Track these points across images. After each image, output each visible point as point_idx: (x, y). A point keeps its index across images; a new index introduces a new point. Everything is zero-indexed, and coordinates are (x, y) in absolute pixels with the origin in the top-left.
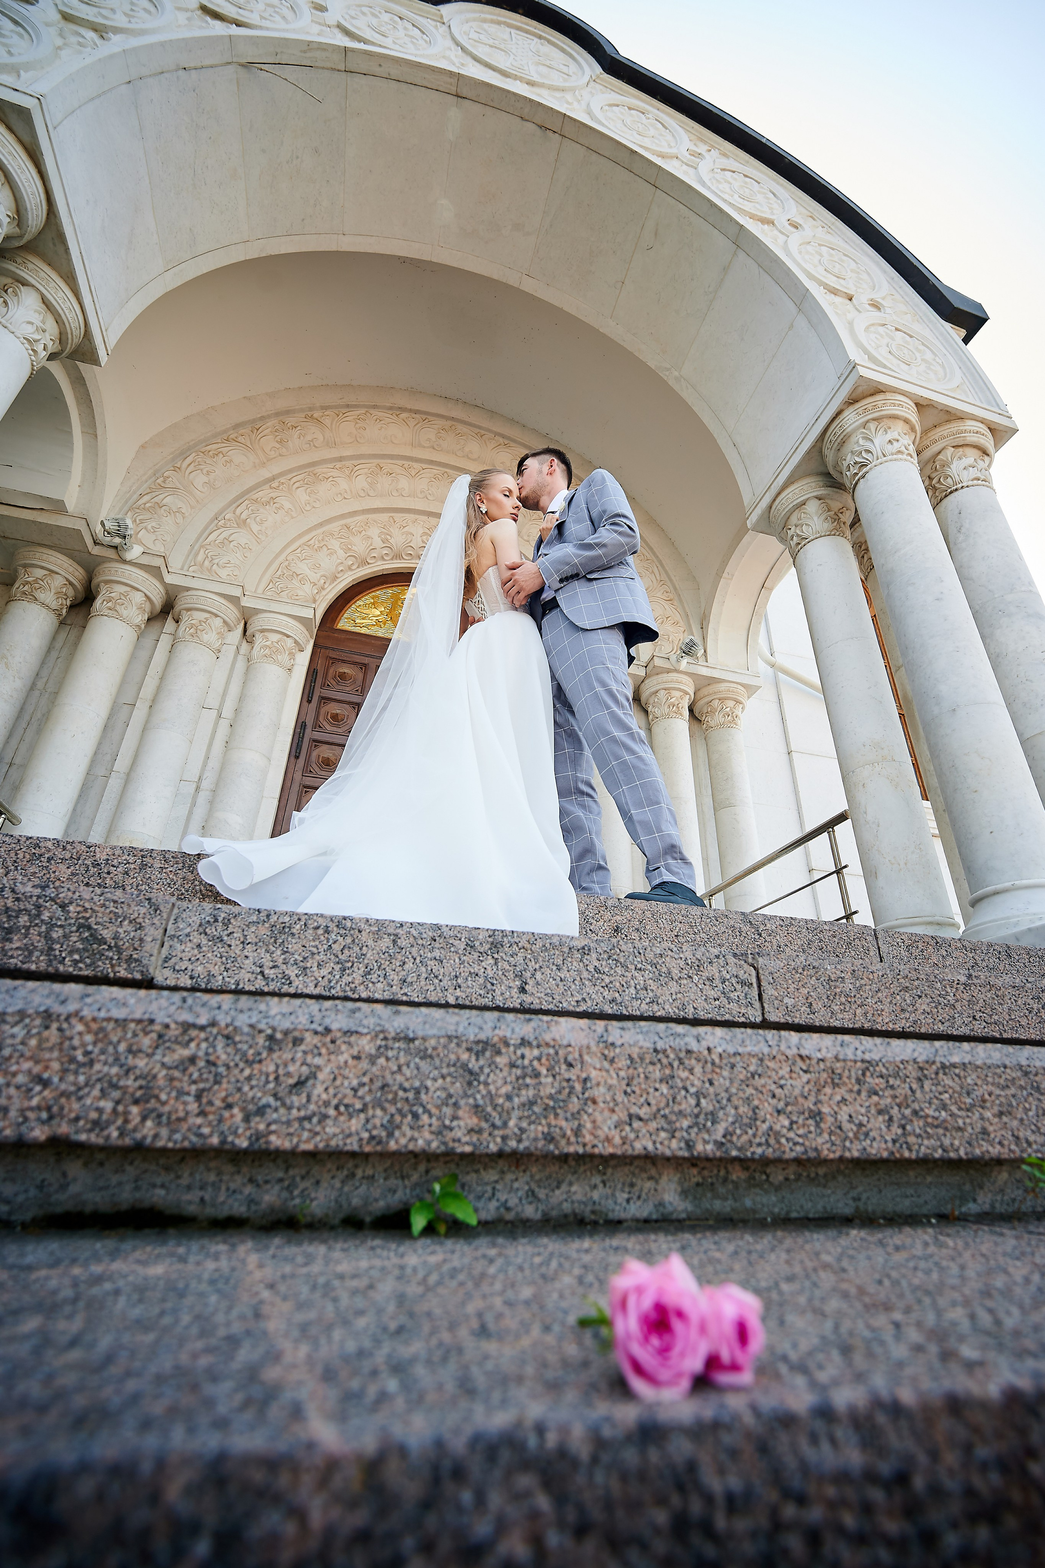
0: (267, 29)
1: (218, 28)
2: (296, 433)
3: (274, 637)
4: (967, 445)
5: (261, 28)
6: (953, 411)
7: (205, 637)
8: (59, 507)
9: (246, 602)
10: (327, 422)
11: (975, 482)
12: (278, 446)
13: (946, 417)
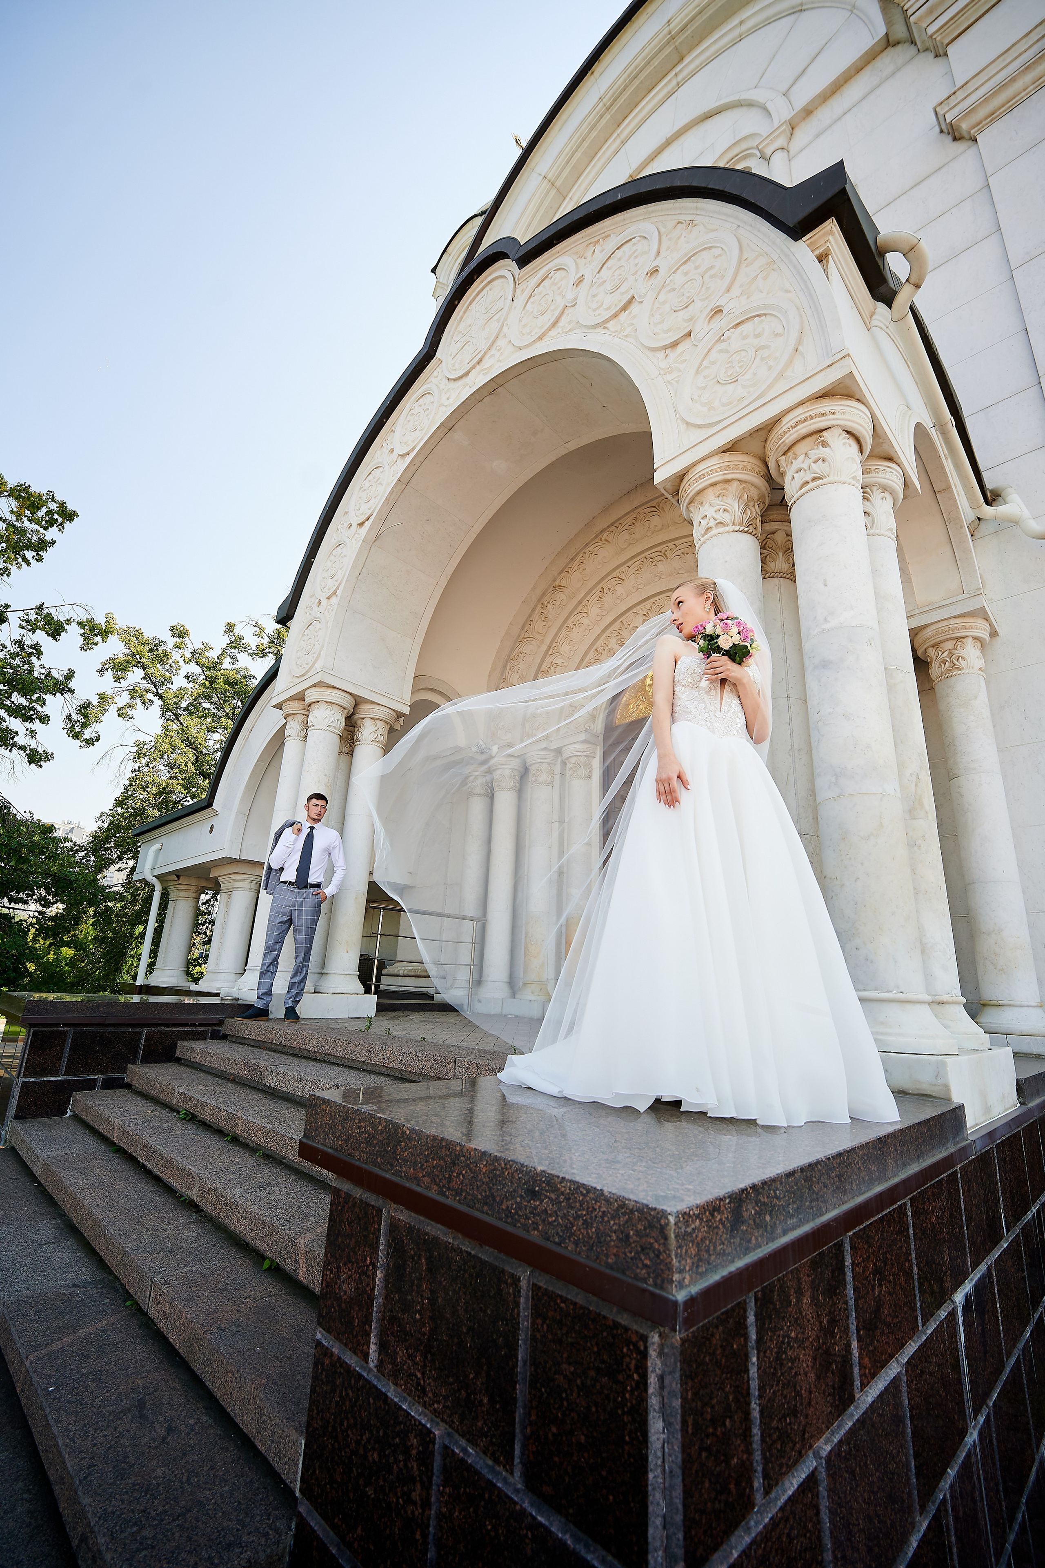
0: (375, 508)
1: (368, 524)
2: (550, 606)
3: (573, 760)
4: (794, 444)
5: (374, 511)
6: (762, 426)
7: (541, 779)
8: (458, 750)
9: (554, 746)
10: (563, 583)
11: (804, 490)
12: (544, 623)
13: (763, 434)
